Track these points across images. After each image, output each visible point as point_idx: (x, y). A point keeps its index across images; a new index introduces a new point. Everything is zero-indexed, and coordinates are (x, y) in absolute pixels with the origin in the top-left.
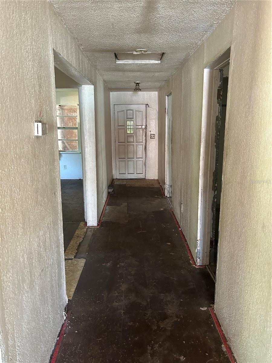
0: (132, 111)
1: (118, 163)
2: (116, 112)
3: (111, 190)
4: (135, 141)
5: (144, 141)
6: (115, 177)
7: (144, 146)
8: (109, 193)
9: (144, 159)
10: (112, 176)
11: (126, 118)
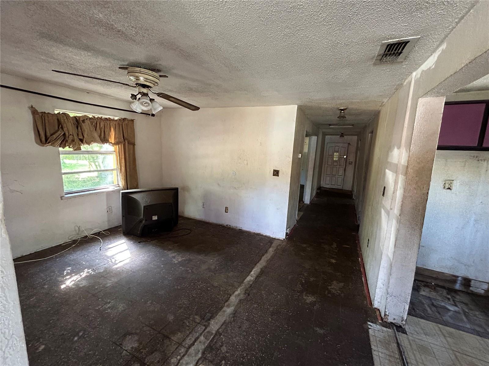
0: (338, 147)
1: (325, 177)
2: (328, 147)
3: (318, 191)
4: (338, 165)
5: (344, 166)
6: (322, 186)
7: (344, 169)
8: (317, 193)
9: (343, 177)
10: (320, 185)
11: (334, 151)
